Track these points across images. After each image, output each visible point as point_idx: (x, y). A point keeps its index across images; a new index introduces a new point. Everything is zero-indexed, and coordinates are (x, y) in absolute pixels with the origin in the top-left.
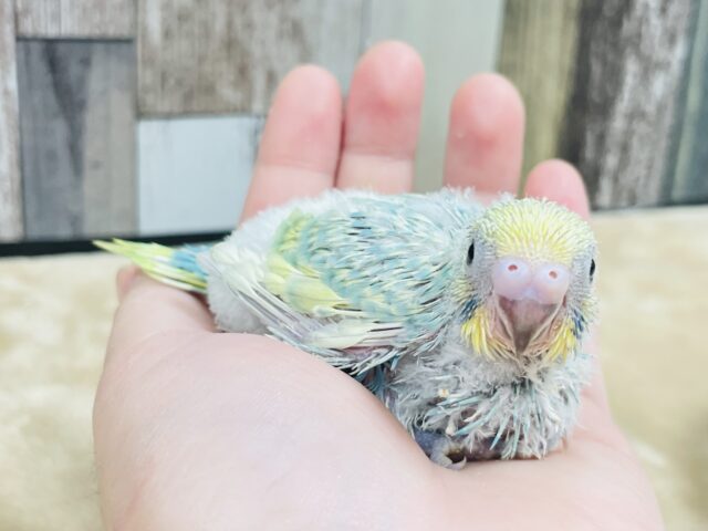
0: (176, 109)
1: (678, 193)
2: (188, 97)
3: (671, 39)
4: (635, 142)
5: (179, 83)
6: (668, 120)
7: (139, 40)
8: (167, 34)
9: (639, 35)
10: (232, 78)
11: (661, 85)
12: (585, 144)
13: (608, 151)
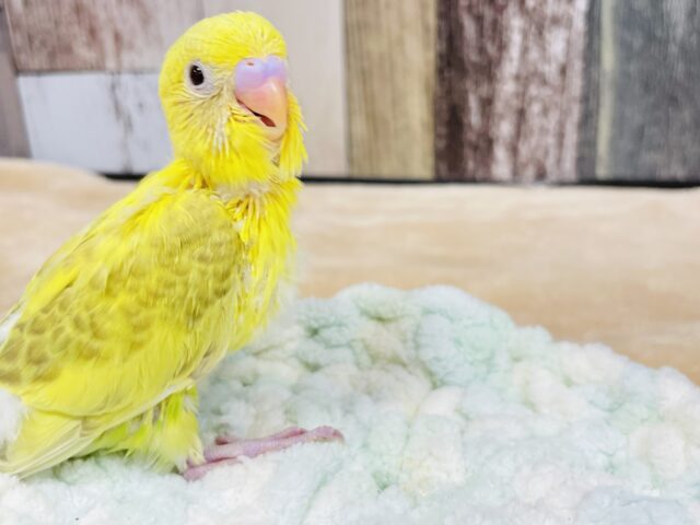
0: (45, 66)
1: (602, 171)
2: (52, 55)
4: (536, 108)
5: (43, 43)
6: (576, 83)
10: (84, 39)
11: (557, 43)
12: (469, 109)
13: (502, 117)
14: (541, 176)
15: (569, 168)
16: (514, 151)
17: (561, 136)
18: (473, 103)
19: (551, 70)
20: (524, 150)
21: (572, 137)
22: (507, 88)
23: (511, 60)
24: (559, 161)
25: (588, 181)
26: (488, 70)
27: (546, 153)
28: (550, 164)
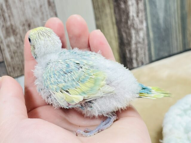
0: (19, 75)
1: (154, 59)
3: (141, 22)
4: (139, 49)
5: (18, 68)
6: (146, 42)
7: (5, 61)
8: (12, 58)
9: (133, 24)
11: (142, 34)
12: (127, 54)
13: (133, 53)
14: (143, 64)
16: (137, 60)
18: (127, 52)
19: (141, 40)
20: (139, 59)
21: (147, 53)
22: (133, 46)
23: (133, 40)
26: (129, 44)
27: (142, 58)
28: (144, 61)
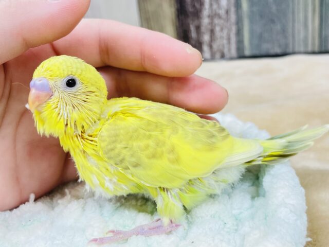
1: (247, 52)
4: (217, 29)
12: (191, 31)
13: (204, 33)
14: (223, 56)
15: (234, 52)
16: (211, 47)
17: (229, 39)
18: (192, 29)
19: (222, 12)
20: (215, 46)
21: (233, 39)
22: (205, 21)
23: (205, 9)
24: (229, 50)
25: (242, 57)
26: (197, 14)
27: (223, 46)
28: (226, 51)
